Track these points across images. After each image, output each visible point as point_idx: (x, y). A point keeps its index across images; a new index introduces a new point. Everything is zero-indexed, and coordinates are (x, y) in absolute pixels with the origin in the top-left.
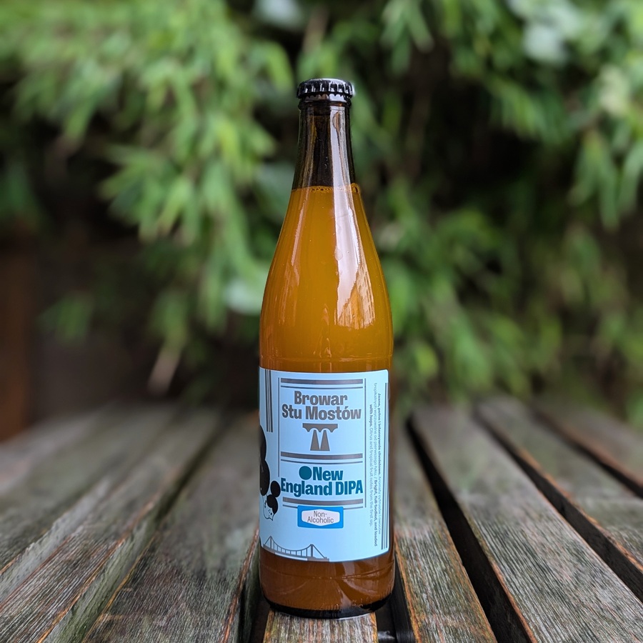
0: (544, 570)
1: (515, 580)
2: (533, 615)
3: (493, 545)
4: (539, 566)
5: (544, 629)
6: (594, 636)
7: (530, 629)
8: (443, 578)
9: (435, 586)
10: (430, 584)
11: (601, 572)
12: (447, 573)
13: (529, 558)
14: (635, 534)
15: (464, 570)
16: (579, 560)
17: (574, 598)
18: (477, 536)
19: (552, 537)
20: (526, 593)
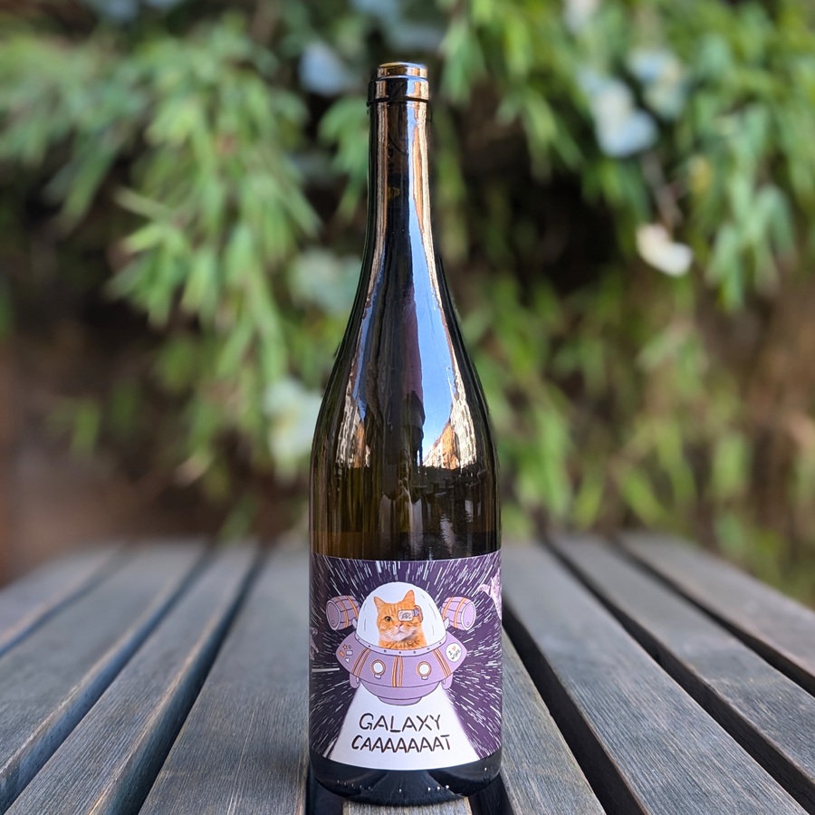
0: (638, 718)
1: (608, 729)
2: (629, 763)
3: (583, 695)
4: (633, 715)
5: (640, 775)
6: (694, 781)
7: (627, 777)
8: (531, 728)
9: (522, 735)
10: (516, 734)
11: (701, 720)
12: (535, 724)
13: (622, 707)
14: (737, 681)
15: (551, 718)
16: (677, 709)
17: (672, 746)
18: (564, 685)
19: (646, 685)
20: (620, 742)
